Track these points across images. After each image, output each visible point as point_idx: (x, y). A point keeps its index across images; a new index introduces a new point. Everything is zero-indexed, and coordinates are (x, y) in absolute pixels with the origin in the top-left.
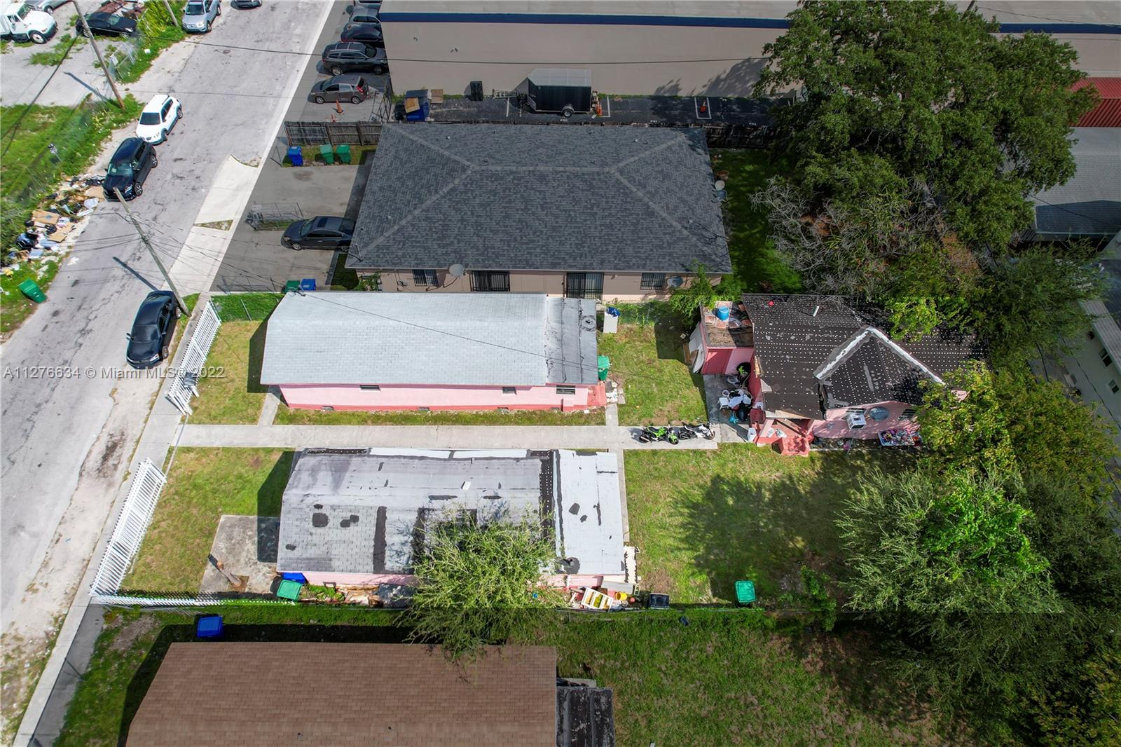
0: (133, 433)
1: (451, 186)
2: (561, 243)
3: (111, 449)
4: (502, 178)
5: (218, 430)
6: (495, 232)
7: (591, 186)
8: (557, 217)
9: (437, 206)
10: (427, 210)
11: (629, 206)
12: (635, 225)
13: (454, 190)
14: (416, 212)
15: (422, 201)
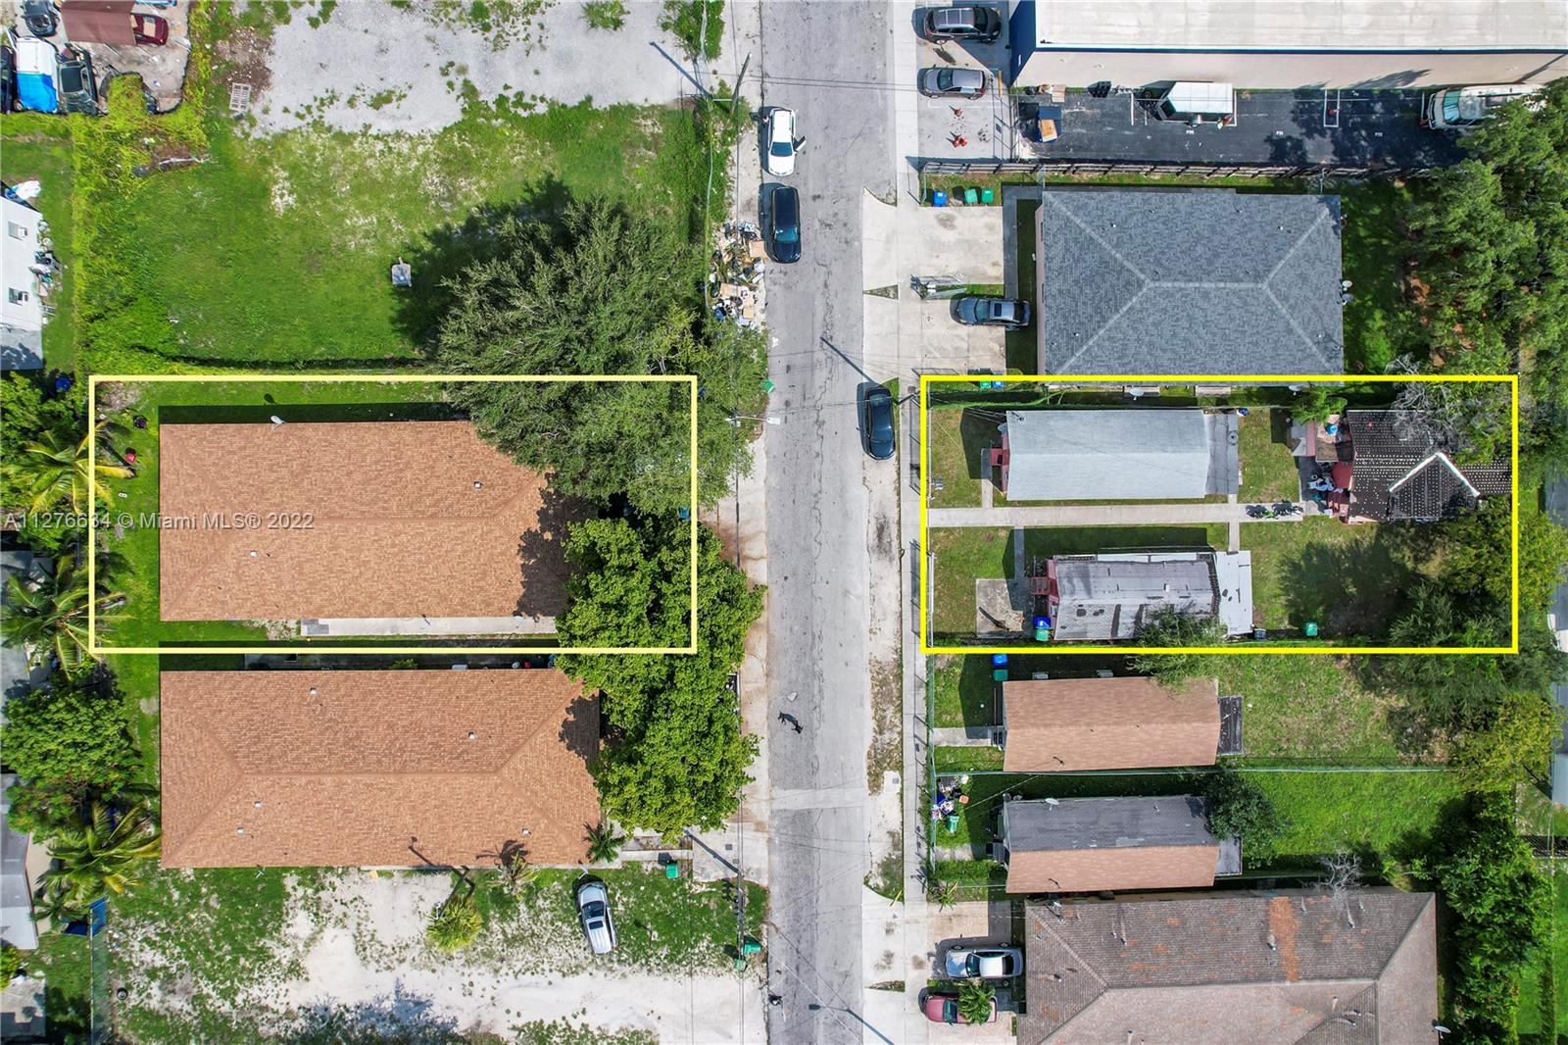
0: (893, 515)
1: (1129, 304)
2: (1216, 361)
3: (881, 530)
4: (1172, 295)
5: (954, 512)
6: (1164, 351)
7: (1246, 303)
8: (1214, 335)
9: (1117, 327)
10: (1110, 330)
11: (1273, 324)
12: (1276, 342)
13: (1131, 308)
14: (1101, 332)
15: (1105, 320)
